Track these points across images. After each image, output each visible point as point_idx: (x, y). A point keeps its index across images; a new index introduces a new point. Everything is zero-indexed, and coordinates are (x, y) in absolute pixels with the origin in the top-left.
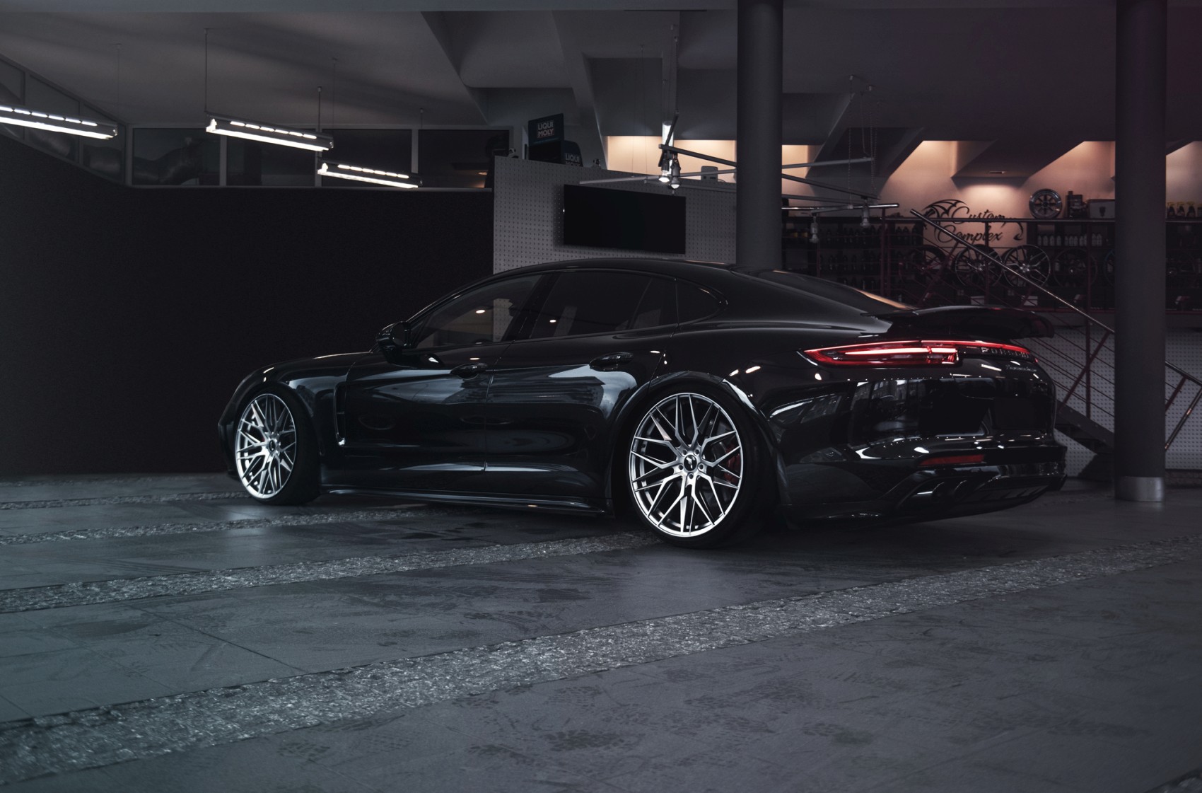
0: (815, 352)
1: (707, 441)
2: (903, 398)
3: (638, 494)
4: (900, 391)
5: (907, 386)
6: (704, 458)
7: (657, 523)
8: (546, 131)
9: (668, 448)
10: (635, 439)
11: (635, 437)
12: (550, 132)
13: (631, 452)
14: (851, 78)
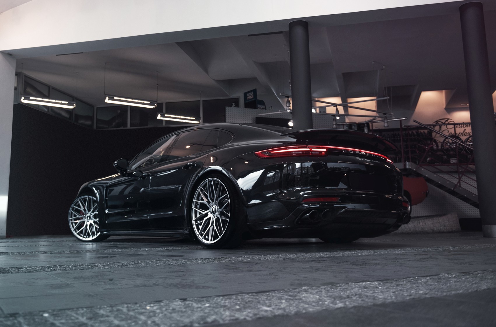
0: (259, 153)
1: (219, 199)
2: (299, 174)
3: (195, 226)
4: (298, 171)
5: (301, 168)
6: (219, 208)
7: (201, 238)
8: (250, 96)
9: (206, 204)
10: (194, 201)
11: (194, 200)
12: (252, 97)
13: (192, 207)
14: (373, 63)
